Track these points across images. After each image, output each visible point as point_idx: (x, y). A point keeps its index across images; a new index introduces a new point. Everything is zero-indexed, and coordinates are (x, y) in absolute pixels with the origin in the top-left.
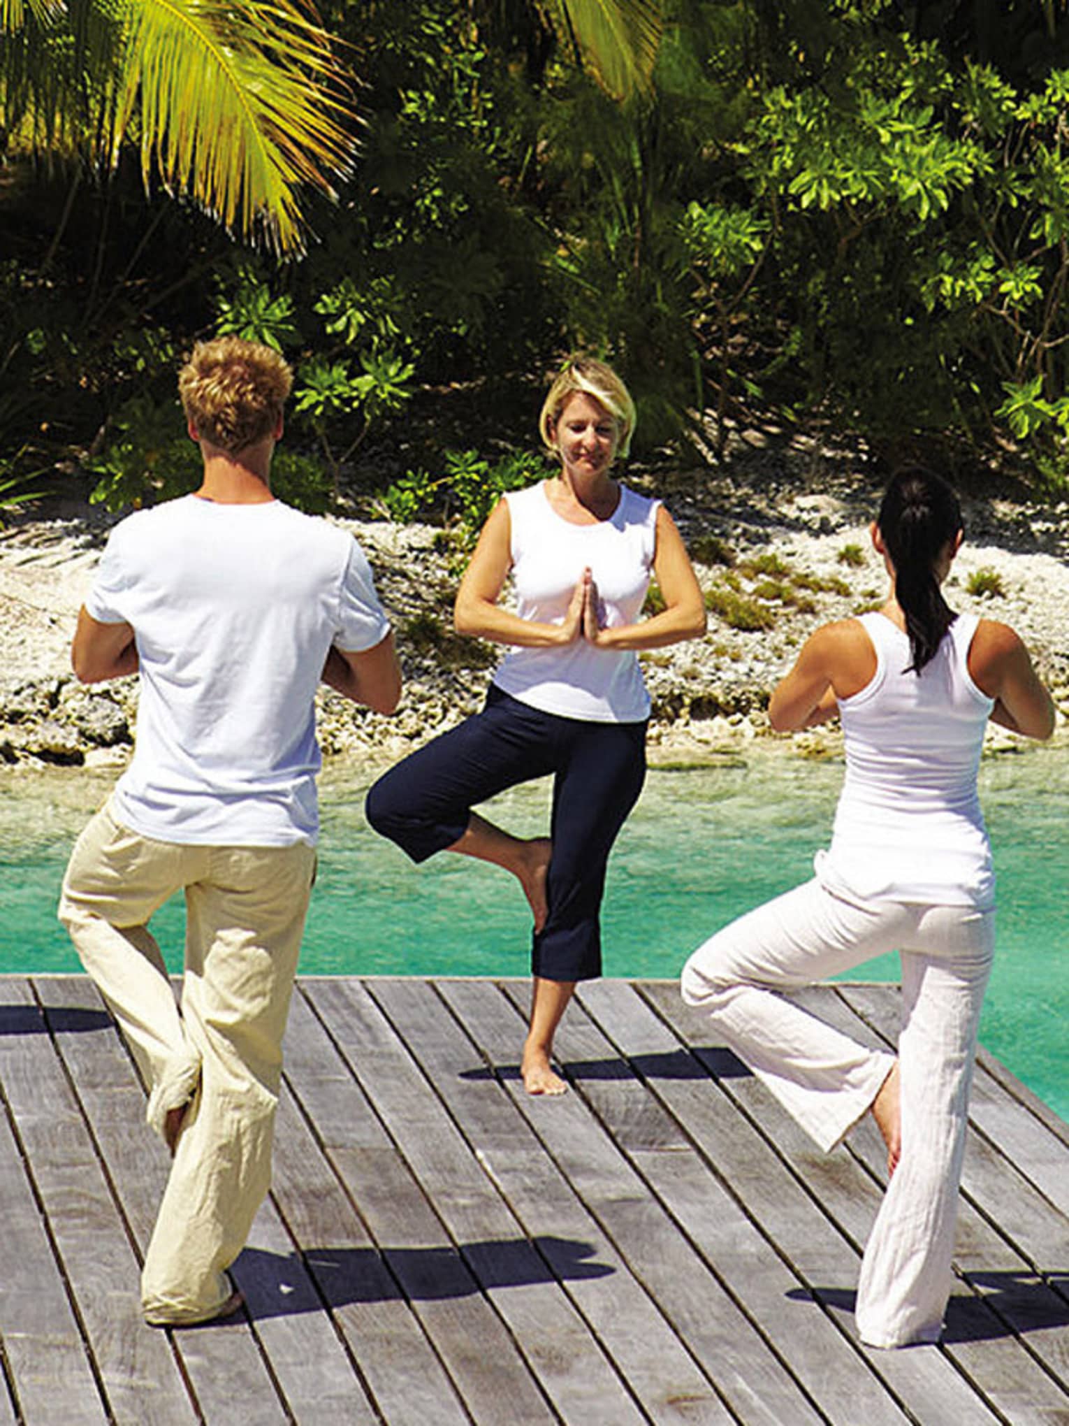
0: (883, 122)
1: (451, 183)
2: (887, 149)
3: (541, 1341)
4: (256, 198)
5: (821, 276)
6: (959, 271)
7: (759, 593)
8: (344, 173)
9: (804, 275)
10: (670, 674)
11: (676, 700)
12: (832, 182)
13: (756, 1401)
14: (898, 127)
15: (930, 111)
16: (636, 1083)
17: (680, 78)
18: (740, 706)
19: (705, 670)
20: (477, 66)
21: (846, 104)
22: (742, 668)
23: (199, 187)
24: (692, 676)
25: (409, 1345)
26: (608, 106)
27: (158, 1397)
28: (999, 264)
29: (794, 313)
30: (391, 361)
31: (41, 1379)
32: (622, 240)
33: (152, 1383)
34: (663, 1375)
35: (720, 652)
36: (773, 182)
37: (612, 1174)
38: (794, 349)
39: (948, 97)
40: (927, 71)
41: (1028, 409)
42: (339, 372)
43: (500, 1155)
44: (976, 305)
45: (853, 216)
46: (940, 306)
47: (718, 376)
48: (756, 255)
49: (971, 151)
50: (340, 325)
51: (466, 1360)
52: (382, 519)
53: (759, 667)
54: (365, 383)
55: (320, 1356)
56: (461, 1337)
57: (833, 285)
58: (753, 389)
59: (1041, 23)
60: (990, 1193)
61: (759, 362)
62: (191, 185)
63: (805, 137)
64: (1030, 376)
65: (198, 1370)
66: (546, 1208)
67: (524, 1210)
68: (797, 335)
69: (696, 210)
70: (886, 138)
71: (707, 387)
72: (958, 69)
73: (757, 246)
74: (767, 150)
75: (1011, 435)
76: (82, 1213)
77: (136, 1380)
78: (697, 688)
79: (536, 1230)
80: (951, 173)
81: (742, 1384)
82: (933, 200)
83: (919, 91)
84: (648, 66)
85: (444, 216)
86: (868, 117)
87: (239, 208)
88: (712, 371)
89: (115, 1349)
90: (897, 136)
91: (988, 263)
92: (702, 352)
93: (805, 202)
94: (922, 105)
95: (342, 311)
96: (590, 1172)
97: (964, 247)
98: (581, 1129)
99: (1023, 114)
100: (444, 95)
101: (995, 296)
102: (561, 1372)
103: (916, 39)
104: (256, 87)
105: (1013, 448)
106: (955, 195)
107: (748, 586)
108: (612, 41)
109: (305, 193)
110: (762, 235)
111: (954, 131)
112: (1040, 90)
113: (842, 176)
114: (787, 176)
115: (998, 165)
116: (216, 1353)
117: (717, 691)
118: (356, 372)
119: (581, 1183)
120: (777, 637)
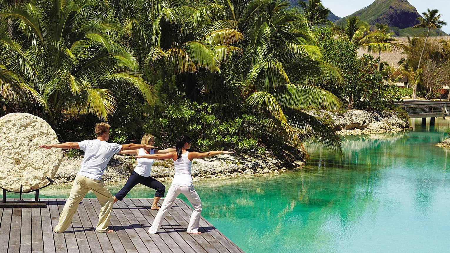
0: (183, 108)
1: (131, 116)
2: (183, 111)
3: (131, 235)
4: (103, 116)
5: (176, 127)
6: (192, 126)
7: (168, 163)
8: (114, 113)
9: (174, 126)
10: (157, 173)
11: (158, 176)
12: (177, 115)
13: (157, 241)
14: (185, 109)
15: (188, 107)
16: (146, 210)
17: (159, 103)
18: (165, 176)
19: (161, 172)
20: (135, 102)
21: (178, 106)
22: (166, 172)
23: (96, 114)
24: (160, 173)
25: (115, 236)
26: (150, 106)
27: (83, 241)
28: (197, 125)
29: (173, 131)
30: (124, 136)
31: (69, 239)
32: (152, 123)
33: (83, 240)
34: (146, 238)
35: (163, 170)
36: (170, 115)
37: (142, 218)
38: (172, 135)
39: (191, 105)
40: (188, 103)
41: (200, 142)
42: (118, 138)
43: (128, 216)
44: (194, 130)
45: (179, 119)
46: (190, 130)
47: (163, 139)
48: (168, 124)
49: (193, 112)
50: (118, 132)
51: (122, 237)
52: (123, 155)
53: (168, 172)
54: (121, 139)
55: (104, 237)
56: (121, 235)
57: (177, 128)
58: (168, 141)
59: (202, 98)
60: (187, 219)
61: (168, 138)
62: (95, 113)
63: (174, 110)
64: (200, 138)
65: (89, 238)
66: (133, 221)
67: (130, 222)
68: (173, 134)
69: (161, 119)
70: (183, 110)
71: (162, 140)
72: (192, 102)
73: (168, 123)
74: (169, 112)
75: (198, 146)
76: (76, 222)
77: (81, 239)
78: (160, 174)
79: (132, 224)
80: (191, 114)
81: (155, 239)
82: (189, 117)
83: (187, 105)
84: (155, 101)
85: (131, 120)
86: (181, 108)
87: (101, 116)
88: (163, 138)
89: (79, 236)
90: (184, 110)
91: (195, 125)
92: (162, 136)
93: (174, 117)
94: (187, 106)
95: (118, 130)
96: (139, 218)
97: (192, 123)
98: (138, 213)
99: (200, 107)
100: (131, 106)
101: (196, 129)
102: (133, 238)
103: (187, 99)
104: (104, 102)
105: (198, 147)
106: (191, 117)
107: (166, 163)
108: (150, 98)
109: (109, 115)
110: (168, 122)
111: (192, 109)
112: (202, 105)
113: (178, 114)
114: (171, 115)
115: (196, 113)
116: (91, 236)
117: (163, 175)
118: (120, 138)
119: (138, 219)
120: (170, 169)
